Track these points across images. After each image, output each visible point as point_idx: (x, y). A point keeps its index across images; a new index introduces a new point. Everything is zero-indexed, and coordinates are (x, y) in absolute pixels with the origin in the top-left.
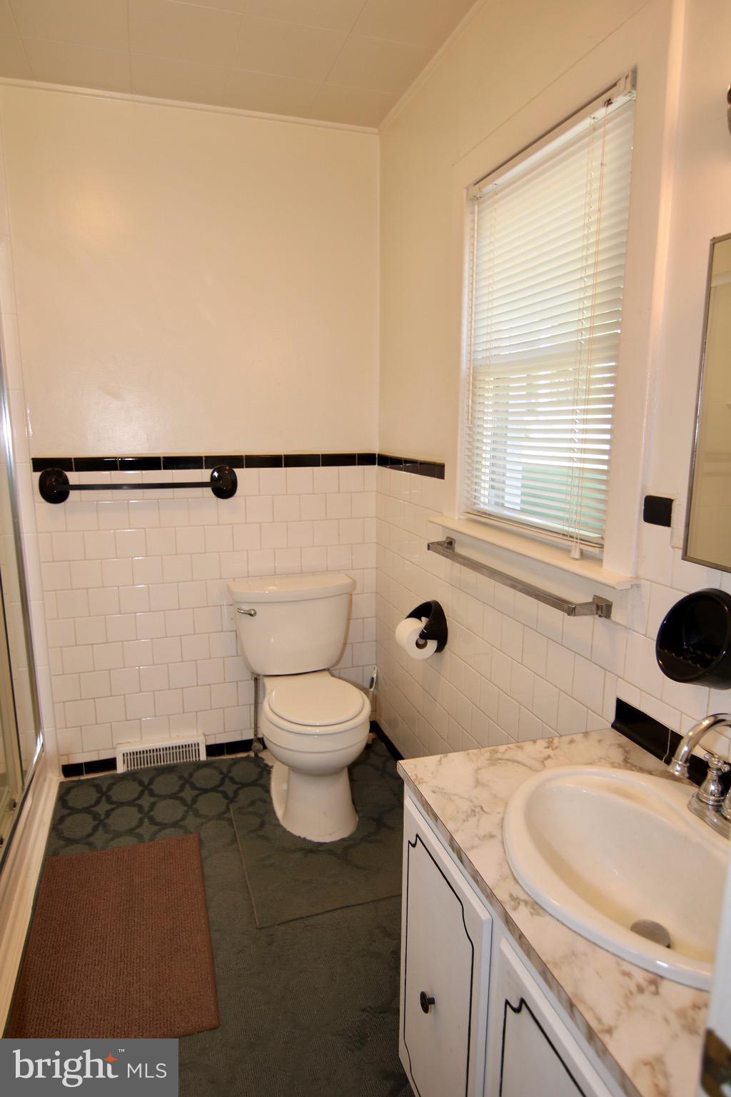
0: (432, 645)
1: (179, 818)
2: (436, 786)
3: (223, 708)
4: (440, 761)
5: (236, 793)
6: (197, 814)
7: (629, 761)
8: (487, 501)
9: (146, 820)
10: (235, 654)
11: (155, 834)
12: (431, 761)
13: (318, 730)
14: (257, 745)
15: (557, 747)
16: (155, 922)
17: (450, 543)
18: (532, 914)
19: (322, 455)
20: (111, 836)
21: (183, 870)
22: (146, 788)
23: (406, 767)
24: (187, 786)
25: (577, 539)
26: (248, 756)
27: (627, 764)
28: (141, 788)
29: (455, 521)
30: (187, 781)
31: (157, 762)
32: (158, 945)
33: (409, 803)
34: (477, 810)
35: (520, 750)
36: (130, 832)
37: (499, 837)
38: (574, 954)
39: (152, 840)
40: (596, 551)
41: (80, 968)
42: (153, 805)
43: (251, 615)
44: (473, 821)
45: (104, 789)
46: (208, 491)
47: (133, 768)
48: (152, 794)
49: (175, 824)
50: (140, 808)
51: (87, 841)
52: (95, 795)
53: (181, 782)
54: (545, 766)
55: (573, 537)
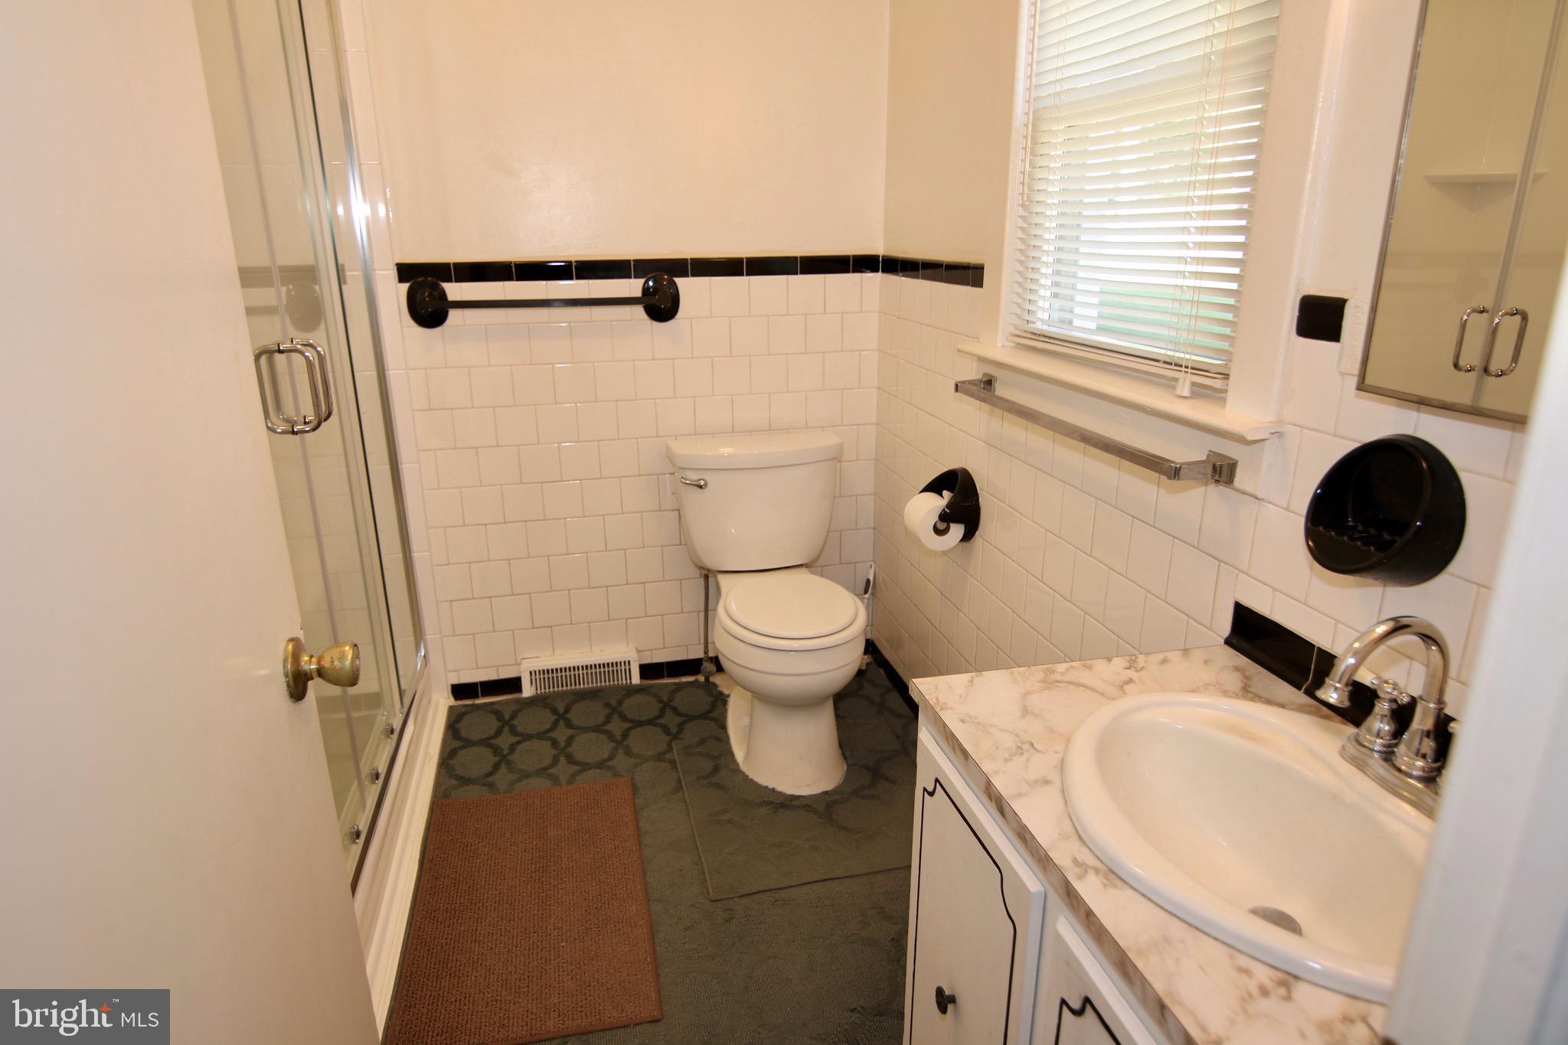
0: (957, 531)
1: (606, 756)
2: (966, 714)
3: (662, 615)
4: (971, 681)
5: (681, 728)
6: (628, 753)
7: (1250, 689)
8: (1046, 317)
9: (562, 759)
10: (678, 541)
11: (574, 776)
12: (959, 681)
13: (795, 645)
14: (708, 666)
15: (1142, 668)
16: (577, 886)
17: (989, 382)
18: (1105, 885)
19: (801, 257)
20: (517, 776)
21: (612, 823)
22: (562, 718)
23: (923, 687)
24: (615, 716)
25: (1187, 367)
26: (696, 681)
27: (1247, 692)
28: (556, 717)
29: (999, 348)
30: (615, 710)
31: (575, 685)
32: (582, 914)
33: (925, 736)
34: (1024, 748)
35: (1088, 670)
36: (542, 772)
37: (1058, 784)
38: (1167, 940)
39: (570, 782)
40: (1218, 384)
41: (482, 938)
42: (570, 740)
43: (701, 487)
44: (1019, 761)
45: (507, 717)
46: (639, 311)
47: (543, 691)
48: (569, 725)
49: (601, 765)
50: (554, 743)
51: (486, 781)
52: (495, 725)
53: (608, 711)
54: (1125, 693)
55: (1181, 366)
